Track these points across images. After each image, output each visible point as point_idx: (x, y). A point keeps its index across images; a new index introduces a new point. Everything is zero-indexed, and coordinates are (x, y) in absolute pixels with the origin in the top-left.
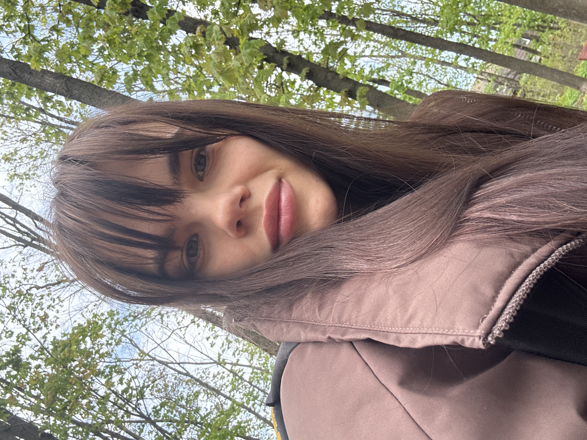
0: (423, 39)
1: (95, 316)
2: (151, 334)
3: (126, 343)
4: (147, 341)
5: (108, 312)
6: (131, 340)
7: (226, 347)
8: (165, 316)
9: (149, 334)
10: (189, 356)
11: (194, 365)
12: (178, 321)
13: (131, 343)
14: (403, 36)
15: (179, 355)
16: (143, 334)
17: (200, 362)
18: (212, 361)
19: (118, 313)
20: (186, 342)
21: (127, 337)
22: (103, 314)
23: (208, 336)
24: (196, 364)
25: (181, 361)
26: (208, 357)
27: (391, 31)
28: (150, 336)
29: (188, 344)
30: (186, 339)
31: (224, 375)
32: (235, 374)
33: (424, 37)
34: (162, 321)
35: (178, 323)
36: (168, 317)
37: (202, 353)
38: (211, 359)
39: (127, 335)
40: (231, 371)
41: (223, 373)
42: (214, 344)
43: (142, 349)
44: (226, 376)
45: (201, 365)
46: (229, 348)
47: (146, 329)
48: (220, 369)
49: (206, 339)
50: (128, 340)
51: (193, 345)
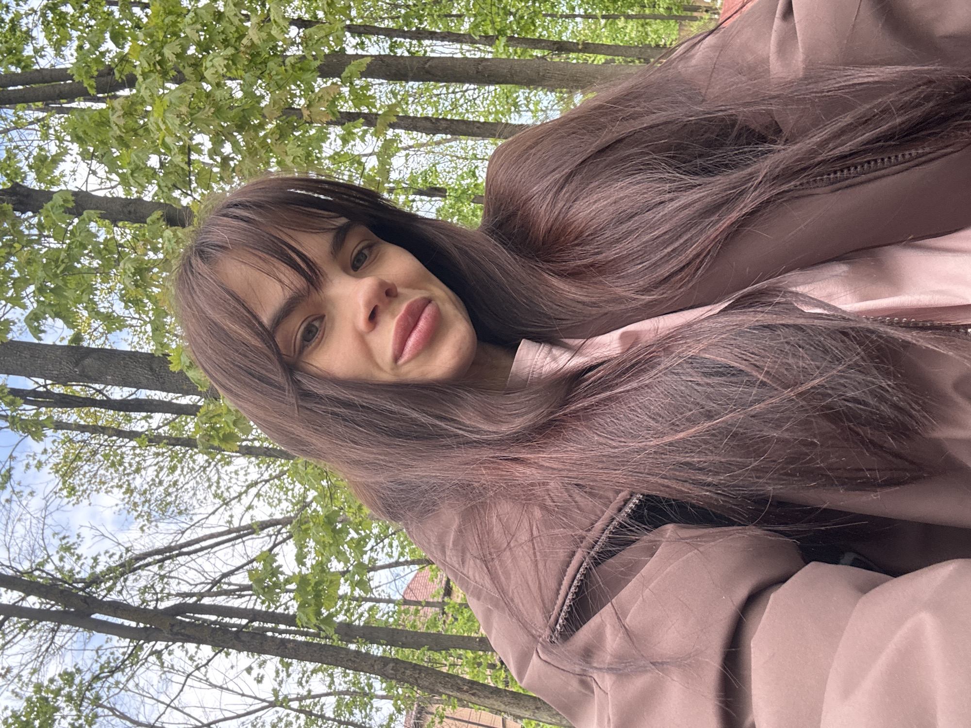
0: (478, 128)
1: (39, 687)
2: (145, 689)
3: (105, 716)
4: (142, 702)
5: (60, 675)
6: (112, 709)
7: (283, 675)
8: (165, 652)
9: (144, 691)
10: (223, 707)
11: (235, 721)
12: (189, 655)
13: (114, 714)
14: (447, 128)
15: (205, 712)
16: (131, 694)
17: (243, 712)
18: (266, 704)
19: (79, 671)
20: (211, 685)
21: (105, 707)
22: (52, 681)
23: (247, 666)
24: (239, 716)
25: (211, 720)
26: (256, 698)
27: (428, 124)
28: (145, 694)
29: (216, 686)
30: (211, 680)
31: (290, 719)
32: (309, 714)
33: (478, 125)
34: (162, 664)
35: (191, 658)
36: (170, 654)
37: (243, 695)
38: (263, 701)
39: (105, 703)
40: (300, 711)
41: (288, 715)
42: (262, 677)
43: (135, 718)
44: (294, 720)
45: (247, 717)
46: (289, 675)
47: (137, 685)
48: (282, 712)
49: (245, 672)
50: (106, 711)
51: (225, 686)
